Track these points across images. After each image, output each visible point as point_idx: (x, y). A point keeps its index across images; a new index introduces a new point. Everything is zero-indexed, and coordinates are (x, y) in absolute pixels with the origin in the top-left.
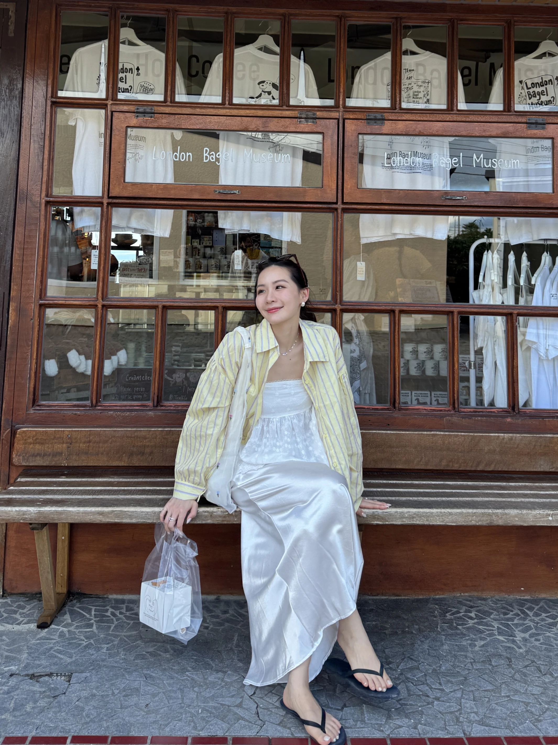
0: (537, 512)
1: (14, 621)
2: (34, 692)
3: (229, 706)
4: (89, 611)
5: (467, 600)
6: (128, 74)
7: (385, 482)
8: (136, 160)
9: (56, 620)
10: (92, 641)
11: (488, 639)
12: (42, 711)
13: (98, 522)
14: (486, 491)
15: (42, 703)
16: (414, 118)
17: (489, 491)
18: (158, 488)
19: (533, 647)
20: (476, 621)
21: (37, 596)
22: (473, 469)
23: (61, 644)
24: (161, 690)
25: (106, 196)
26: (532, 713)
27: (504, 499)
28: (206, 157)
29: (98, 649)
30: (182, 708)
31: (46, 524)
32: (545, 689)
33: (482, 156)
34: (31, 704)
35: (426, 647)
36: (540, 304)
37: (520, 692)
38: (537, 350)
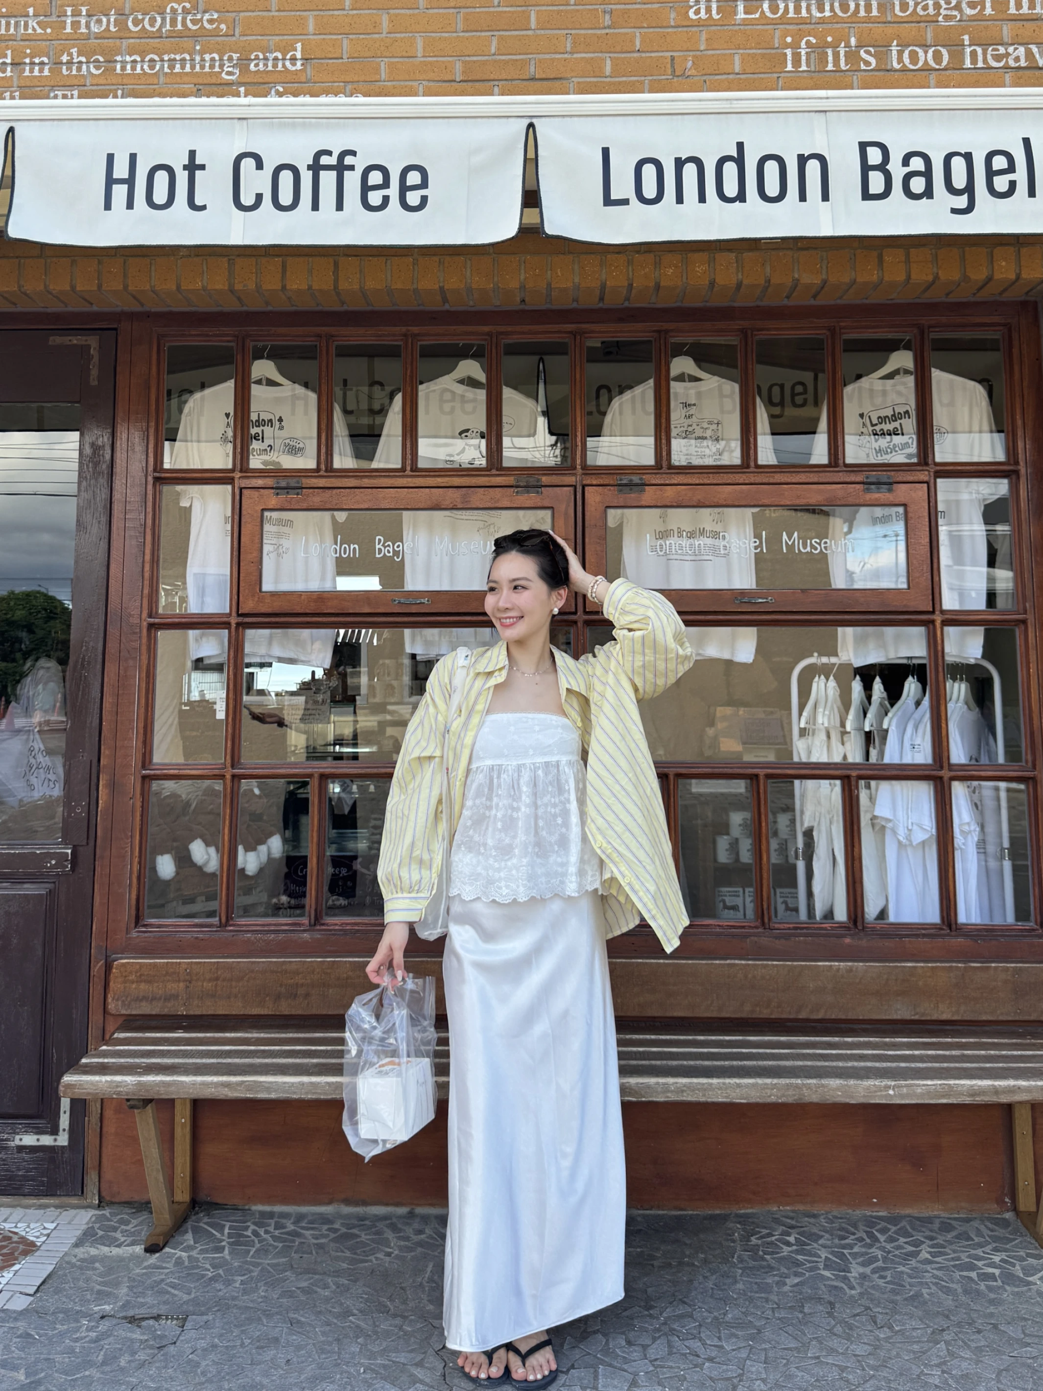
0: (870, 1082)
1: (113, 1242)
2: (132, 1341)
3: (404, 1364)
4: (221, 1229)
5: (787, 1217)
6: (266, 428)
7: (653, 1037)
8: (279, 555)
9: (173, 1241)
10: (221, 1271)
11: (807, 1274)
12: (142, 1365)
13: (222, 1097)
14: (805, 1051)
15: (142, 1356)
16: (690, 481)
17: (808, 1051)
18: (313, 1048)
19: (873, 1287)
20: (795, 1248)
21: (145, 1206)
22: (792, 1017)
23: (177, 1275)
24: (311, 1341)
25: (234, 614)
26: (847, 1381)
27: (827, 1064)
28: (380, 550)
29: (228, 1283)
30: (337, 1365)
31: (147, 1102)
32: (876, 1348)
33: (796, 534)
34: (127, 1357)
35: (710, 1284)
36: (896, 761)
37: (837, 1352)
38: (894, 832)
